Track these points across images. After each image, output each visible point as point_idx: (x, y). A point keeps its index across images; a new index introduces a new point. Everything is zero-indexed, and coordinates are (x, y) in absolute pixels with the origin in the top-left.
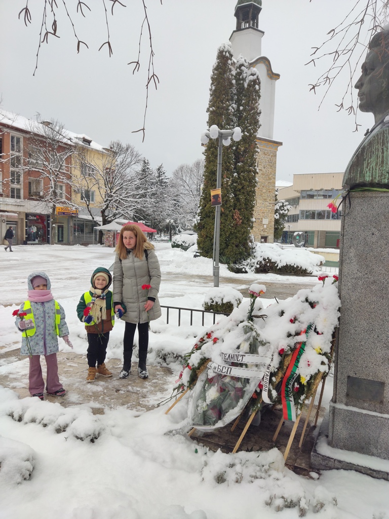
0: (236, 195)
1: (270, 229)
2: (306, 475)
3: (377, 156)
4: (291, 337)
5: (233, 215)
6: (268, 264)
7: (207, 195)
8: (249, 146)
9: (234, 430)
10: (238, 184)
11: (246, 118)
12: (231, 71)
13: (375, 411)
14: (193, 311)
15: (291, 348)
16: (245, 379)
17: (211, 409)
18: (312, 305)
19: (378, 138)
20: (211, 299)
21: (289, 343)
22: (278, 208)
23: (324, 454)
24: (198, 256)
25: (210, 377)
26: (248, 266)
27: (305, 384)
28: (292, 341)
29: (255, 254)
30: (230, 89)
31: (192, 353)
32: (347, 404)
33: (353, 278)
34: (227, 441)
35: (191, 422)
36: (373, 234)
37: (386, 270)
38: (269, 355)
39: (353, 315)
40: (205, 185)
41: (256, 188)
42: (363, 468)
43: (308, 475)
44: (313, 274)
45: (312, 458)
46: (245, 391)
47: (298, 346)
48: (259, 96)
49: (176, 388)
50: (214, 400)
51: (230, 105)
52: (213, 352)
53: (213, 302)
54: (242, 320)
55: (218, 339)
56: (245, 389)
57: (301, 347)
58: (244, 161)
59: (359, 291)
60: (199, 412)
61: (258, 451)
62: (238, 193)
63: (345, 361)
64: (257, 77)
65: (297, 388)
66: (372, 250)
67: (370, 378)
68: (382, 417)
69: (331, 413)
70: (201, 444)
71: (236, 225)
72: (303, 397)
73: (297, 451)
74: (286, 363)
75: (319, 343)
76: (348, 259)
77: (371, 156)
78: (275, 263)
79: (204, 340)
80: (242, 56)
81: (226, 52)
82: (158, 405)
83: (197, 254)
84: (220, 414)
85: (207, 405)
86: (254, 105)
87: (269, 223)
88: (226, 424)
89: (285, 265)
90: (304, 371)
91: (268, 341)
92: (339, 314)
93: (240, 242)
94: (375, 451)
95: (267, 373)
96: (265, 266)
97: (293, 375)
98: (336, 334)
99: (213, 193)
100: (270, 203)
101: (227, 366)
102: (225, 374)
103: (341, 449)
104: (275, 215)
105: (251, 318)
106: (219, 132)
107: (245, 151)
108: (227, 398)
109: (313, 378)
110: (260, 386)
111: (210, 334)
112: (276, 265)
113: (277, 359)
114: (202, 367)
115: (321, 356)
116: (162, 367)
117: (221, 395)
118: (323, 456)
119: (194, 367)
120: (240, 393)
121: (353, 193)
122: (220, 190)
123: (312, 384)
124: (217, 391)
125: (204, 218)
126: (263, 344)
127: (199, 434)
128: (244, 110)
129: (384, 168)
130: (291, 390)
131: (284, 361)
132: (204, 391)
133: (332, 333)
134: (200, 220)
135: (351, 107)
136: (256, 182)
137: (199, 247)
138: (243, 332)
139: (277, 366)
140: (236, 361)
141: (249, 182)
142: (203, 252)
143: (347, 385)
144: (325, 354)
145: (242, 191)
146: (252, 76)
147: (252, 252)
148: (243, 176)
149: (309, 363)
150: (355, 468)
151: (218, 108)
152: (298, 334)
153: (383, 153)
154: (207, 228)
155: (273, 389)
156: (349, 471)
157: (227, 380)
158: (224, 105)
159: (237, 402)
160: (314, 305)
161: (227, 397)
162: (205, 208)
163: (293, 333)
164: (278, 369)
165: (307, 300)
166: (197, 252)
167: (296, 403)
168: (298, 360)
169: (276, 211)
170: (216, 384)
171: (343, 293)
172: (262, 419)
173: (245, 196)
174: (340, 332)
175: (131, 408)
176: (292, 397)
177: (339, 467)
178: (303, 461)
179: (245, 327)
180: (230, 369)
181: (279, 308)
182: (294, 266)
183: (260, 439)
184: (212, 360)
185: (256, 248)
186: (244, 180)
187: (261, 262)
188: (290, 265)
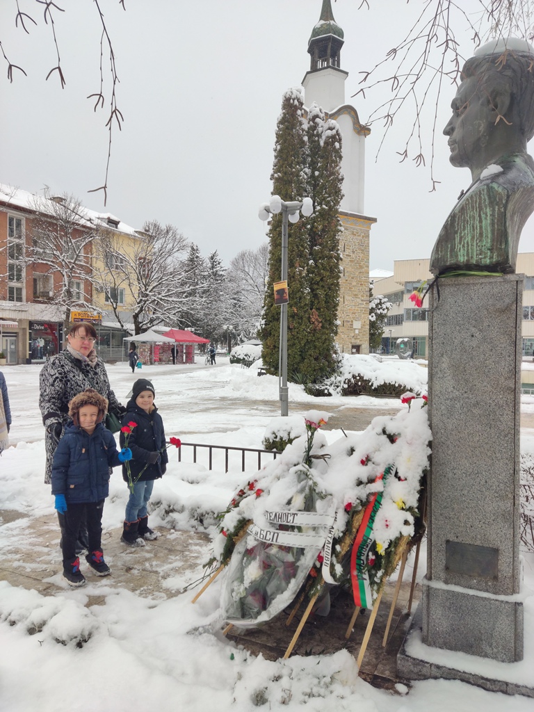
0: (313, 290)
1: (363, 335)
2: (390, 689)
3: (473, 227)
4: (362, 486)
5: (309, 317)
6: (360, 383)
8: (329, 223)
9: (291, 624)
10: (316, 275)
11: (324, 186)
12: (301, 124)
13: (487, 591)
14: (245, 452)
15: (361, 501)
16: (297, 548)
17: (251, 595)
18: (392, 439)
19: (472, 201)
20: (274, 433)
21: (359, 494)
22: (374, 307)
23: (415, 656)
24: (263, 374)
25: (249, 547)
26: (332, 387)
27: (383, 554)
28: (363, 491)
29: (341, 369)
30: (301, 148)
31: (228, 511)
32: (446, 582)
33: (448, 399)
34: (279, 639)
35: (225, 615)
36: (473, 336)
37: (492, 387)
38: (331, 512)
39: (450, 452)
40: (270, 277)
41: (340, 280)
42: (471, 677)
43: (393, 688)
45: (399, 662)
46: (298, 566)
47: (372, 498)
48: (341, 157)
49: (207, 565)
50: (255, 581)
51: (302, 170)
52: (256, 509)
53: (276, 437)
54: (296, 463)
55: (263, 491)
56: (298, 564)
57: (376, 500)
58: (323, 244)
59: (457, 417)
60: (234, 599)
61: (319, 654)
62: (315, 287)
63: (441, 518)
64: (337, 131)
65: (372, 560)
66: (471, 358)
67: (478, 543)
68: (497, 600)
69: (425, 595)
70: (241, 646)
71: (315, 330)
72: (380, 574)
73: (380, 652)
74: (356, 524)
75: (402, 493)
76: (439, 372)
77: (464, 226)
78: (369, 381)
79: (244, 493)
80: (316, 105)
81: (294, 100)
82: (185, 590)
83: (263, 371)
84: (265, 602)
85: (246, 588)
86: (334, 168)
87: (362, 327)
88: (272, 616)
89: (382, 383)
90: (382, 535)
91: (329, 492)
92: (429, 452)
93: (320, 354)
94: (489, 651)
95: (329, 539)
96: (355, 386)
97: (366, 541)
98: (425, 480)
99: (276, 287)
100: (362, 300)
101: (273, 530)
102: (270, 542)
103: (440, 648)
104: (370, 317)
105: (309, 460)
106: (283, 205)
107: (323, 230)
108: (274, 578)
109: (393, 545)
110: (320, 559)
111: (253, 484)
112: (370, 384)
113: (342, 519)
114: (241, 533)
115: (404, 512)
116: (198, 533)
117: (264, 574)
118: (414, 659)
119: (229, 532)
120: (292, 570)
121: (443, 279)
122: (286, 283)
123: (392, 553)
124: (260, 566)
125: (271, 321)
126: (322, 497)
127: (239, 632)
128: (321, 176)
129: (484, 243)
130: (365, 563)
131: (352, 521)
132: (242, 568)
133: (419, 478)
134: (266, 325)
135: (420, 156)
136: (339, 272)
137: (265, 362)
138: (296, 480)
139: (343, 528)
140: (285, 523)
141: (330, 271)
142: (270, 369)
143: (446, 553)
144: (410, 509)
145: (321, 283)
146: (329, 131)
147: (338, 367)
148: (322, 264)
149: (388, 523)
150: (461, 675)
151: (285, 173)
152: (371, 481)
153: (481, 221)
154: (274, 335)
155: (338, 562)
156: (452, 681)
157: (274, 551)
158: (294, 170)
159: (288, 582)
160: (395, 438)
161: (273, 576)
162: (272, 309)
163: (365, 480)
164: (344, 533)
165: (384, 432)
166: (262, 369)
167: (372, 583)
168: (372, 519)
169: (372, 310)
170: (258, 557)
171: (435, 420)
172: (332, 606)
173: (325, 291)
174: (433, 477)
175: (144, 594)
176: (367, 573)
177: (438, 675)
178: (388, 667)
179: (299, 472)
180: (276, 535)
181: (348, 445)
182: (394, 385)
183: (328, 636)
184: (254, 522)
185: (342, 361)
186: (323, 270)
187: (349, 381)
188: (389, 383)
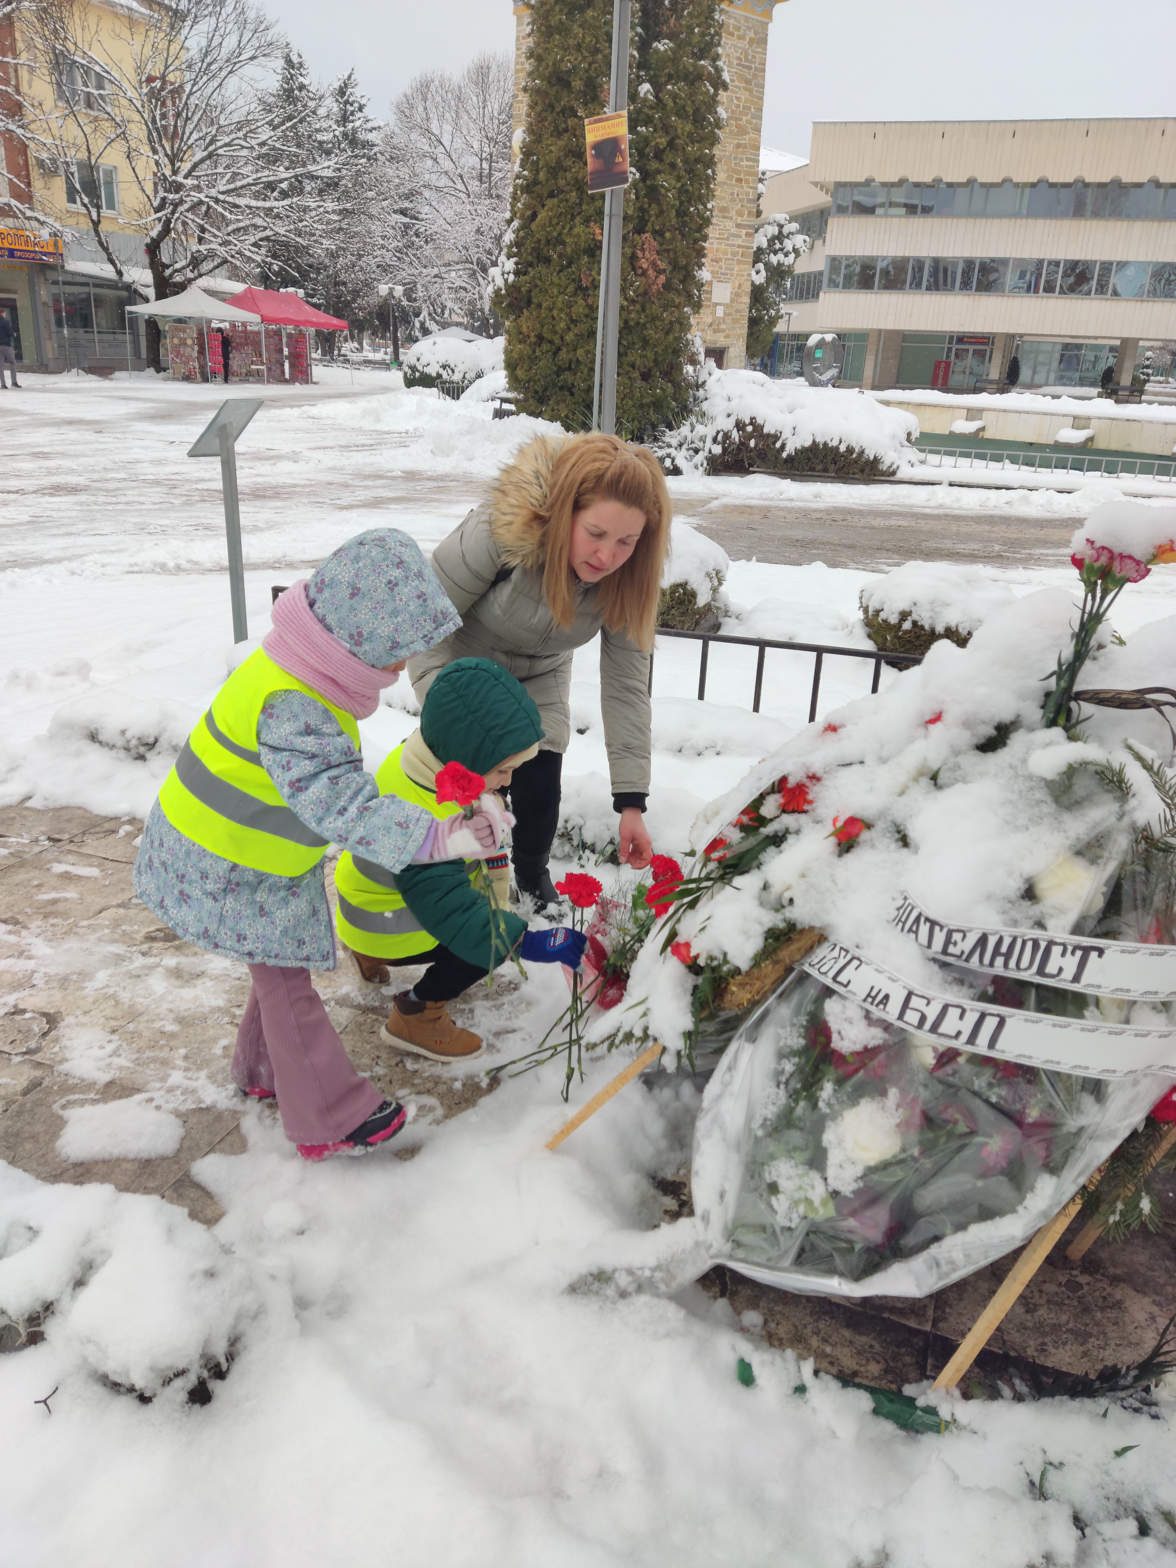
1: (735, 321)
5: (634, 258)
6: (752, 443)
7: (537, 171)
10: (655, 130)
17: (856, 1211)
22: (765, 244)
24: (509, 413)
26: (684, 451)
29: (705, 406)
40: (530, 130)
41: (717, 151)
44: (899, 475)
52: (847, 897)
55: (869, 826)
56: (1069, 1127)
58: (679, 34)
60: (782, 1221)
62: (654, 165)
71: (646, 293)
78: (776, 437)
79: (767, 822)
83: (507, 406)
85: (835, 1193)
87: (732, 300)
89: (808, 443)
93: (655, 362)
96: (739, 449)
99: (594, 133)
100: (738, 227)
101: (972, 1002)
104: (753, 273)
105: (1066, 710)
108: (959, 1168)
111: (801, 788)
112: (778, 445)
122: (624, 121)
125: (531, 265)
134: (517, 273)
136: (718, 124)
137: (513, 381)
140: (1028, 977)
141: (695, 121)
142: (526, 400)
145: (669, 157)
147: (696, 399)
148: (674, 96)
154: (539, 306)
161: (957, 1159)
162: (534, 226)
166: (504, 401)
169: (758, 255)
170: (894, 1092)
173: (678, 178)
180: (989, 1021)
182: (837, 448)
185: (708, 386)
186: (677, 114)
187: (727, 436)
188: (825, 444)
